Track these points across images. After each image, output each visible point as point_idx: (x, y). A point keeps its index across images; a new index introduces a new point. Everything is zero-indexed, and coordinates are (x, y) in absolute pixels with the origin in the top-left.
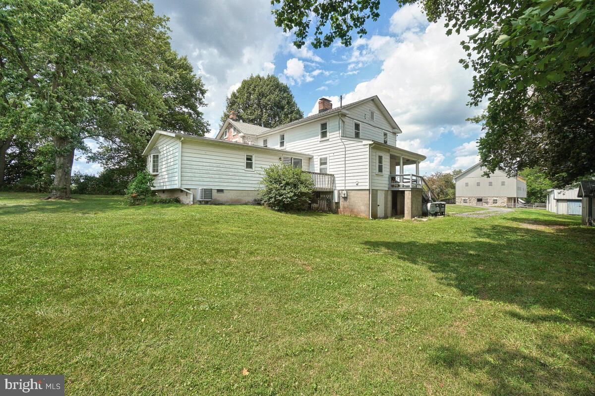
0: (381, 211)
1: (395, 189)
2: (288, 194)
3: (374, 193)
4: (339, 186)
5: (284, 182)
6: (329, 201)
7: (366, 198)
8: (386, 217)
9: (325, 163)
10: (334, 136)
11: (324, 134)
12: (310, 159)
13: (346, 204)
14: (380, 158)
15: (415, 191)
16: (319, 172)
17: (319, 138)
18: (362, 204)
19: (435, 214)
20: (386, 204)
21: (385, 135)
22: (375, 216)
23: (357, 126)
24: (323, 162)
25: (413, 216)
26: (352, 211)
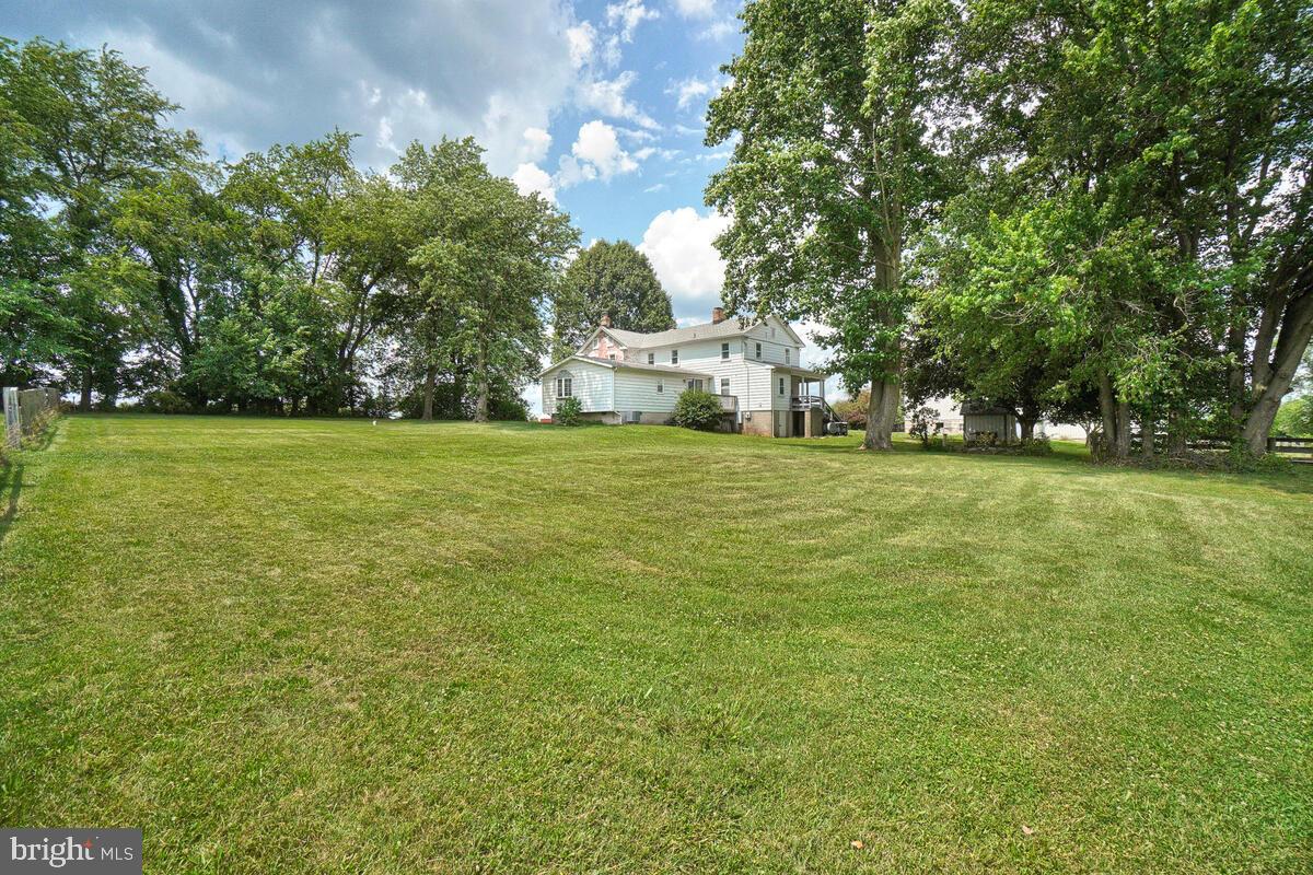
0: (782, 430)
1: (797, 410)
2: (704, 416)
3: (776, 413)
4: (742, 407)
5: (699, 405)
6: (732, 423)
7: (769, 418)
8: (787, 437)
9: (728, 384)
10: (736, 357)
11: (726, 355)
12: (710, 379)
13: (750, 424)
14: (782, 380)
15: (814, 411)
16: (720, 393)
17: (720, 358)
18: (764, 424)
19: (836, 434)
20: (787, 424)
21: (787, 351)
22: (777, 435)
23: (759, 347)
24: (725, 383)
25: (812, 435)
26: (755, 431)
